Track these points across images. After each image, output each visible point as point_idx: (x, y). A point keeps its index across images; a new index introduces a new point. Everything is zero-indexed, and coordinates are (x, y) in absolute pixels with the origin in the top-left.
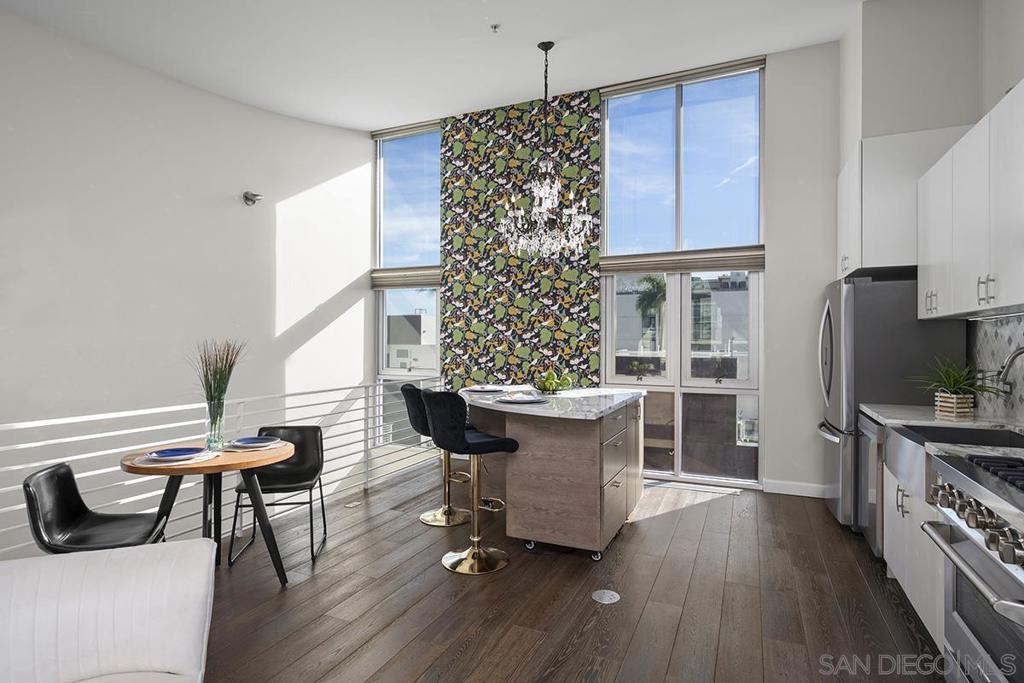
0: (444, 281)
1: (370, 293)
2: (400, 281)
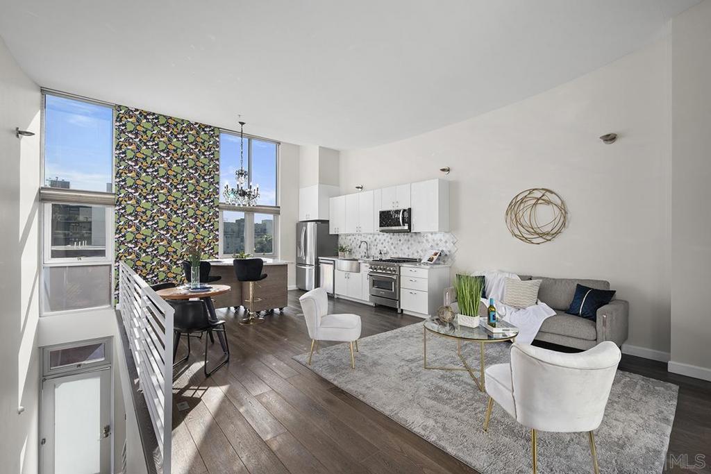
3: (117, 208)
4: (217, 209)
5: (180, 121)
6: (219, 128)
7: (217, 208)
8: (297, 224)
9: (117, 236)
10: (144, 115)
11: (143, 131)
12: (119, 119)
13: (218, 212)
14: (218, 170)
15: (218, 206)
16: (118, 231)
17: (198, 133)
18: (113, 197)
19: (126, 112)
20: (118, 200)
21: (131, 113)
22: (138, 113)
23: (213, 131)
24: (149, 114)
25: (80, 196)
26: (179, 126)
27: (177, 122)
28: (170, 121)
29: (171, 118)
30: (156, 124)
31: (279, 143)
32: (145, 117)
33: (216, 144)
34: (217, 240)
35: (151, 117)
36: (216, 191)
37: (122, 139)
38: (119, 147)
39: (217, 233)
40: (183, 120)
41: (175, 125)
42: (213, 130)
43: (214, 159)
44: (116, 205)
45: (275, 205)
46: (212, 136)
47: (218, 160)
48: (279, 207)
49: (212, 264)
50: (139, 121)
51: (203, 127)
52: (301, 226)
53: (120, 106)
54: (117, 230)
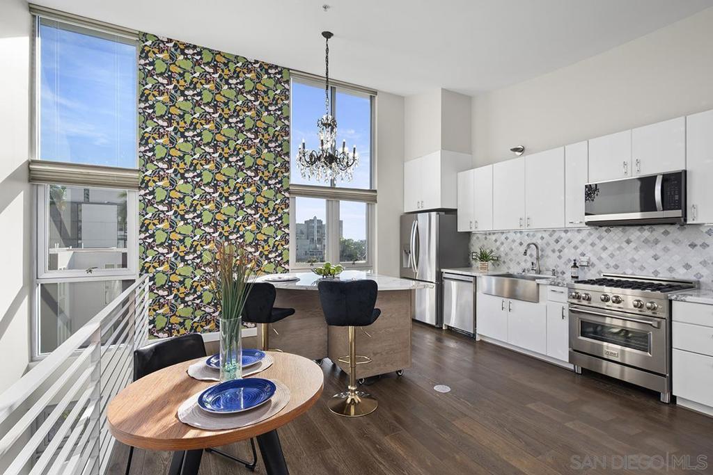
0: (144, 184)
1: (26, 186)
2: (80, 178)
3: (143, 192)
4: (287, 195)
5: (233, 59)
6: (289, 69)
7: (288, 193)
8: (401, 217)
9: (143, 236)
10: (181, 47)
11: (180, 74)
12: (144, 54)
13: (288, 198)
14: (288, 134)
15: (288, 189)
16: (144, 227)
17: (259, 77)
18: (136, 175)
19: (154, 44)
20: (143, 181)
21: (161, 45)
22: (171, 45)
23: (281, 75)
24: (188, 47)
25: (88, 174)
26: (232, 66)
27: (229, 60)
28: (218, 58)
29: (219, 53)
30: (197, 63)
31: (376, 93)
32: (183, 53)
33: (285, 94)
34: (287, 242)
35: (191, 52)
36: (286, 167)
37: (149, 86)
38: (143, 97)
39: (287, 231)
40: (237, 57)
41: (226, 65)
42: (280, 73)
43: (283, 117)
44: (140, 188)
45: (368, 188)
46: (279, 81)
47: (287, 118)
48: (375, 191)
49: (277, 285)
50: (173, 58)
51: (266, 68)
52: (407, 220)
53: (145, 34)
54: (141, 227)
